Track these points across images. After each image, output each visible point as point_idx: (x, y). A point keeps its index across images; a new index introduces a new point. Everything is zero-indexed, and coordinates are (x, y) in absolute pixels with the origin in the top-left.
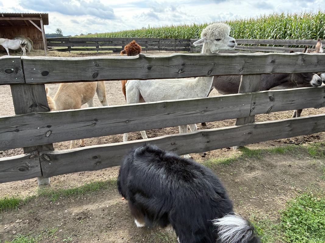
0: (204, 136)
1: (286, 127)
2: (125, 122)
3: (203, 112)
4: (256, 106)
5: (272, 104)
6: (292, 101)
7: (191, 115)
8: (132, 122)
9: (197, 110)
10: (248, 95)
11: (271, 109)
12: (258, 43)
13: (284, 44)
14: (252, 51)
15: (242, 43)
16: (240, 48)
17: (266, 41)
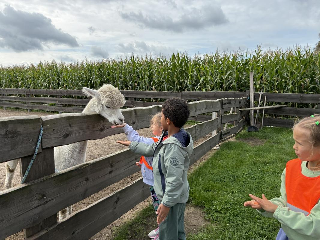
12: (29, 93)
13: (56, 95)
14: (26, 102)
15: (13, 94)
16: (11, 98)
17: (37, 91)
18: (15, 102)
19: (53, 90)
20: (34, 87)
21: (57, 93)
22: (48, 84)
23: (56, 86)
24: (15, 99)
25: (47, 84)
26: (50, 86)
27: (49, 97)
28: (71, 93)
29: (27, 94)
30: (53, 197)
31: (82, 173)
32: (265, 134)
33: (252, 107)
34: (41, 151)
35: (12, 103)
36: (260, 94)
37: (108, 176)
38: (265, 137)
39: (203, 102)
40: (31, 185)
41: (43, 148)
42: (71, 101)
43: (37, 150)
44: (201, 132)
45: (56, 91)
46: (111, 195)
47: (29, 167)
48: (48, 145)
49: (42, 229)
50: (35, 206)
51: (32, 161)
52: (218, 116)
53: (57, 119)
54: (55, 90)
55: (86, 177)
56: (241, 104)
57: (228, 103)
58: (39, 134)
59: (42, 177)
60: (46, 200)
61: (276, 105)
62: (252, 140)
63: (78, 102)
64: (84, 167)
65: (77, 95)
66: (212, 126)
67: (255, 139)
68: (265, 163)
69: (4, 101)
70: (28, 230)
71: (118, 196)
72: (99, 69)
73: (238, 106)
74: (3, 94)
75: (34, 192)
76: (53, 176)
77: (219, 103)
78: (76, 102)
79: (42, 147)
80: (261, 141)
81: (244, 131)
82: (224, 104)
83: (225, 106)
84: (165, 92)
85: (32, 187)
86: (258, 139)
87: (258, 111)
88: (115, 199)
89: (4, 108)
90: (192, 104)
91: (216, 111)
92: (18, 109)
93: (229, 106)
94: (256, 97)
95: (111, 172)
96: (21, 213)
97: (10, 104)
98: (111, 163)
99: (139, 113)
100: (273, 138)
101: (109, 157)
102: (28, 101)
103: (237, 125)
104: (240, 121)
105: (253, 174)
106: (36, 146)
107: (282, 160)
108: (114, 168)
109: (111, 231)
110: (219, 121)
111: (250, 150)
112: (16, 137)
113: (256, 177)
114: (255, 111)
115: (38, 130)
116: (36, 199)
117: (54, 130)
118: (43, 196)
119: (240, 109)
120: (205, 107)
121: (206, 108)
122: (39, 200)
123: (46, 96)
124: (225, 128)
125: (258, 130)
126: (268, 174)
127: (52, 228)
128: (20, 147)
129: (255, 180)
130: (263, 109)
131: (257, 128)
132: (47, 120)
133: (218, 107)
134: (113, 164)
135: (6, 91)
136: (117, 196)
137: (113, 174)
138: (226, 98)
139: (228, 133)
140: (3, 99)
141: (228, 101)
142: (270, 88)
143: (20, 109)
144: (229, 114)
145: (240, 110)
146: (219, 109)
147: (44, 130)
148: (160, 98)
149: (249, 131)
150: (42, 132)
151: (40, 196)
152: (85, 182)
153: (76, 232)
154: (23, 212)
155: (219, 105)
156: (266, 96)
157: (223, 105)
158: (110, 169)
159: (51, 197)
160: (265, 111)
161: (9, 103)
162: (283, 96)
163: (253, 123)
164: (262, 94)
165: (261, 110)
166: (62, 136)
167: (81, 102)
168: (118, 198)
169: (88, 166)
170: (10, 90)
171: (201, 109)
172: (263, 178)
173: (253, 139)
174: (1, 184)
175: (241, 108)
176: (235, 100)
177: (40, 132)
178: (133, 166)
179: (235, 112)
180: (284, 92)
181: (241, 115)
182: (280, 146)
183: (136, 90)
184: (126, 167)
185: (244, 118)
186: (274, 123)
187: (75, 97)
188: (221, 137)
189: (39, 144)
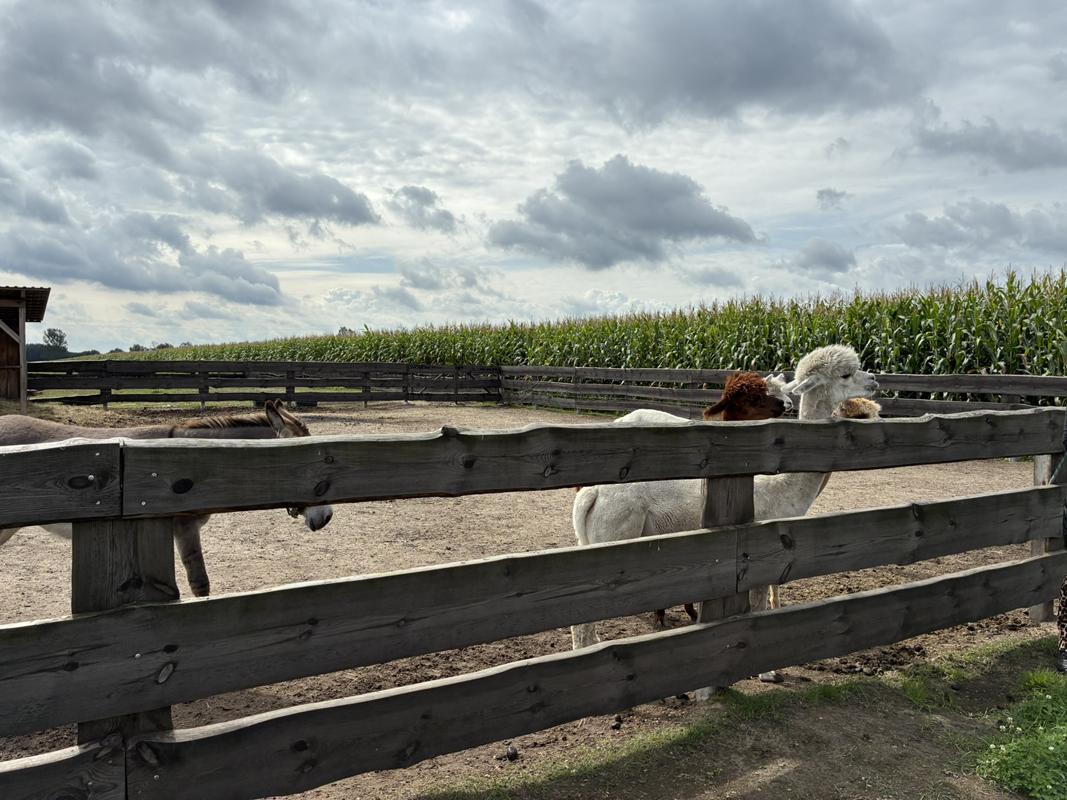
0: (619, 660)
1: (835, 623)
2: (397, 624)
3: (614, 585)
4: (751, 564)
5: (789, 556)
6: (840, 546)
7: (580, 596)
8: (415, 625)
9: (597, 581)
10: (728, 531)
11: (790, 569)
85: (1062, 490)
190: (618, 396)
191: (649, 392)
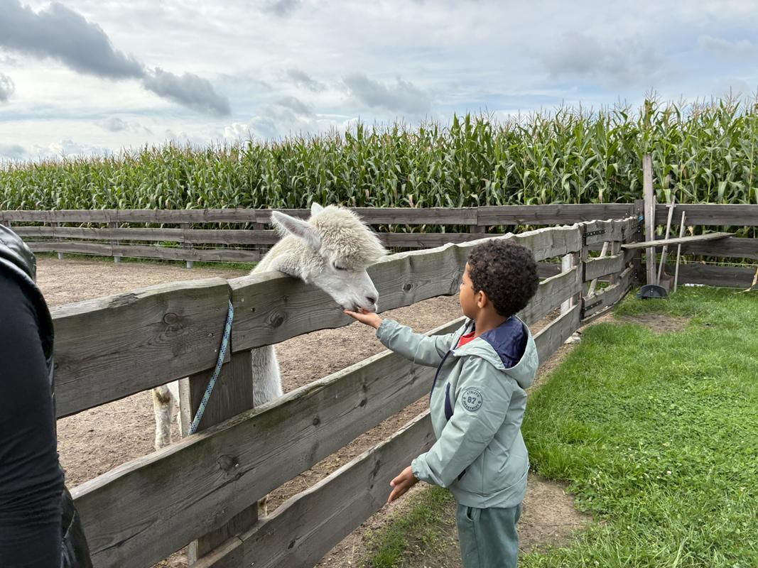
12: (117, 219)
13: (178, 222)
14: (109, 241)
15: (79, 221)
16: (74, 233)
17: (136, 215)
18: (84, 240)
19: (171, 211)
20: (128, 206)
21: (181, 217)
22: (161, 197)
23: (178, 201)
24: (85, 233)
25: (157, 198)
26: (167, 201)
27: (163, 227)
28: (213, 218)
29: (112, 221)
30: (253, 463)
31: (308, 407)
32: (687, 303)
33: (650, 240)
34: (229, 360)
35: (77, 243)
36: (669, 208)
37: (357, 414)
38: (687, 312)
39: (548, 231)
40: (211, 438)
41: (233, 351)
42: (215, 234)
43: (222, 357)
44: (543, 303)
45: (178, 214)
46: (364, 457)
47: (207, 396)
48: (241, 346)
49: (230, 537)
50: (218, 483)
51: (212, 383)
52: (576, 263)
53: (260, 284)
54: (176, 210)
55: (315, 415)
56: (626, 232)
57: (597, 233)
58: (226, 321)
59: (230, 418)
60: (239, 470)
61: (710, 232)
62: (654, 318)
63: (230, 237)
64: (312, 392)
65: (228, 222)
66: (565, 287)
67: (661, 316)
68: (699, 376)
69: (58, 238)
70: (201, 540)
71: (377, 458)
72: (279, 159)
73: (620, 240)
74: (57, 223)
75: (217, 451)
76: (252, 415)
77: (579, 232)
78: (225, 237)
79: (231, 349)
80: (675, 320)
81: (631, 299)
82: (590, 235)
83: (592, 240)
84: (437, 209)
85: (214, 441)
86: (668, 316)
87: (665, 248)
88: (373, 465)
89: (59, 255)
90: (525, 238)
91: (572, 253)
92: (92, 257)
93: (600, 240)
94: (660, 215)
95: (363, 403)
96: (192, 503)
97: (72, 246)
98: (363, 381)
99: (418, 264)
100: (706, 313)
101: (360, 367)
102: (115, 238)
103: (618, 284)
104: (622, 275)
105: (673, 402)
106: (219, 349)
107: (738, 366)
108: (369, 395)
109: (363, 539)
110: (578, 276)
111: (657, 344)
112: (182, 328)
113: (680, 408)
114: (658, 249)
115: (222, 310)
116: (221, 468)
117: (254, 309)
118: (235, 461)
119: (623, 246)
120: (551, 244)
121: (552, 247)
122: (225, 470)
123: (157, 226)
124: (591, 293)
125: (666, 295)
126: (710, 400)
127: (249, 535)
128: (190, 350)
129: (680, 415)
130: (679, 243)
131: (664, 290)
132: (240, 287)
133: (577, 243)
134: (367, 385)
135: (64, 216)
136: (375, 459)
137: (368, 407)
138: (594, 221)
139: (597, 303)
140: (57, 236)
141: (598, 227)
142: (695, 194)
143: (97, 256)
144: (600, 258)
145: (623, 249)
146: (579, 247)
147: (235, 312)
148: (424, 222)
149: (646, 298)
150: (231, 315)
151: (229, 462)
152: (313, 427)
153: (297, 543)
154: (196, 498)
155: (579, 237)
156: (684, 212)
157: (588, 238)
158: (361, 396)
159: (248, 464)
160: (681, 248)
161: (69, 243)
162: (725, 210)
163: (652, 277)
164: (674, 209)
165: (672, 247)
166: (270, 323)
167: (237, 237)
168: (378, 464)
169: (318, 392)
170: (71, 214)
171: (542, 250)
172: (701, 412)
173: (656, 316)
174: (90, 433)
175: (624, 242)
176: (613, 225)
177: (227, 315)
178: (407, 387)
179: (612, 253)
180: (729, 202)
181: (624, 258)
182: (728, 333)
183: (367, 206)
184: (393, 390)
185: (632, 266)
186: (704, 277)
187: (225, 226)
188: (583, 315)
189: (225, 342)
190: (48, 238)
191: (78, 232)
